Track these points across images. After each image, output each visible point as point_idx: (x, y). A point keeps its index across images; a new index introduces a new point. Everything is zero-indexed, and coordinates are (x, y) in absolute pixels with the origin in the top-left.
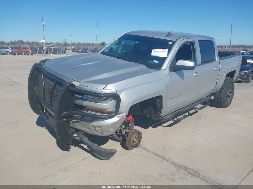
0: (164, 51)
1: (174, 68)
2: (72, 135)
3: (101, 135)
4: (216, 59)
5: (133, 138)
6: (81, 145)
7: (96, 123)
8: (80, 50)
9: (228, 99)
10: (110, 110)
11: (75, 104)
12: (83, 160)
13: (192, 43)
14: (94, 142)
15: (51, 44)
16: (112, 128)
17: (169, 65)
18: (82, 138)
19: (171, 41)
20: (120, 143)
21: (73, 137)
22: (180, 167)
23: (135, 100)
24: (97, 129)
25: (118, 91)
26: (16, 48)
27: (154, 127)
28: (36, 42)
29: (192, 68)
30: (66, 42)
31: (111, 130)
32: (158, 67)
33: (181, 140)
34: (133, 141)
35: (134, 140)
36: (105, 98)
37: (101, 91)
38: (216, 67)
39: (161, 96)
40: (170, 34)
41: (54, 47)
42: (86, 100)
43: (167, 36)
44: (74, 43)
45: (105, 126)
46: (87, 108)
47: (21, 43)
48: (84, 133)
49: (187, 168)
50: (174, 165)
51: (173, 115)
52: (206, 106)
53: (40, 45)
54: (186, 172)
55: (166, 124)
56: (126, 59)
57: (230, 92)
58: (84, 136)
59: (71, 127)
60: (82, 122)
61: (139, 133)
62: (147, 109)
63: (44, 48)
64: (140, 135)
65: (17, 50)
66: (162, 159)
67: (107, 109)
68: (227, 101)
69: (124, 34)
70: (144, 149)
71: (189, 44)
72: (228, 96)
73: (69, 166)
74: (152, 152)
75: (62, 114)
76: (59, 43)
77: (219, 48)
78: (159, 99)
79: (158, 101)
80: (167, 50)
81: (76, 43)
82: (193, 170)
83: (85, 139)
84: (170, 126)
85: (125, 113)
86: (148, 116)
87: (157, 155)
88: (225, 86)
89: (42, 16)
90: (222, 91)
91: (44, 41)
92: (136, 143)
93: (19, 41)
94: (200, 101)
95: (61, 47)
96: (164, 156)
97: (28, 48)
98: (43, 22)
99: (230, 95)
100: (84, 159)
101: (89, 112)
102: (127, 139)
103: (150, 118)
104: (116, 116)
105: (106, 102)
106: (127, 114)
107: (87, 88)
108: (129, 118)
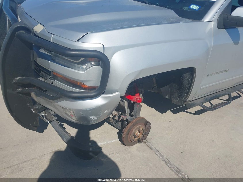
1: (225, 22)
2: (38, 114)
3: (77, 122)
5: (134, 130)
6: (63, 125)
10: (89, 84)
18: (51, 121)
20: (119, 131)
21: (39, 116)
24: (69, 113)
27: (174, 112)
31: (92, 117)
32: (198, 16)
34: (134, 136)
35: (136, 133)
37: (73, 45)
39: (193, 67)
42: (53, 61)
46: (54, 75)
55: (193, 110)
58: (55, 119)
61: (147, 124)
62: (168, 86)
64: (147, 126)
67: (85, 81)
70: (151, 147)
78: (189, 74)
79: (187, 76)
83: (55, 124)
84: (198, 113)
85: (118, 93)
86: (167, 97)
92: (139, 137)
102: (125, 131)
103: (170, 100)
104: (103, 96)
105: (84, 67)
106: (124, 94)
107: (52, 38)
108: (135, 98)
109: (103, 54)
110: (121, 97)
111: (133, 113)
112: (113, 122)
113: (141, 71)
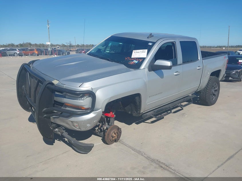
0: (144, 51)
1: (153, 68)
2: (54, 130)
3: (79, 130)
4: (199, 59)
5: (111, 133)
6: (65, 139)
7: (73, 119)
8: (83, 52)
9: (213, 97)
10: (86, 107)
11: (55, 101)
12: (63, 153)
13: (173, 44)
14: (73, 137)
15: (57, 45)
16: (89, 124)
17: (148, 65)
18: (62, 133)
19: (151, 42)
20: (102, 138)
21: (54, 131)
22: (153, 161)
23: (112, 97)
24: (75, 124)
25: (94, 88)
26: (23, 50)
27: (137, 124)
28: (43, 44)
29: (169, 68)
30: (71, 44)
31: (88, 125)
32: (137, 66)
33: (160, 136)
34: (112, 137)
35: (113, 135)
36: (81, 95)
37: (77, 89)
38: (199, 67)
40: (151, 35)
41: (59, 49)
42: (65, 97)
43: (148, 38)
44: (78, 44)
45: (82, 121)
46: (65, 105)
47: (29, 45)
48: (64, 128)
49: (159, 162)
50: (148, 159)
51: (154, 111)
52: (190, 104)
53: (47, 47)
54: (157, 166)
55: (149, 121)
56: (108, 59)
57: (215, 91)
58: (64, 131)
59: (52, 122)
60: (61, 118)
61: (119, 129)
62: (129, 106)
63: (49, 49)
64: (119, 130)
65: (24, 52)
66: (137, 153)
67: (84, 105)
68: (212, 99)
69: (111, 36)
70: (123, 143)
71: (171, 44)
72: (214, 95)
73: (49, 159)
74: (130, 147)
75: (42, 110)
76: (64, 45)
77: (217, 48)
78: (138, 97)
79: (137, 98)
80: (146, 51)
81: (81, 45)
82: (164, 164)
83: (65, 134)
84: (152, 122)
85: (101, 110)
86: (130, 113)
87: (134, 150)
88: (210, 84)
89: (48, 20)
90: (207, 90)
91: (49, 43)
92: (115, 138)
93: (28, 43)
94: (184, 99)
95: (65, 48)
96: (140, 150)
97: (34, 50)
98: (48, 26)
99: (216, 93)
100: (65, 152)
101: (67, 109)
102: (106, 134)
103: (131, 115)
104: (93, 112)
105: (82, 99)
106: (103, 110)
107: (65, 86)
108: (110, 115)
109: (92, 91)
110: (103, 112)
111: (110, 124)
112: (97, 132)
113: (111, 98)
